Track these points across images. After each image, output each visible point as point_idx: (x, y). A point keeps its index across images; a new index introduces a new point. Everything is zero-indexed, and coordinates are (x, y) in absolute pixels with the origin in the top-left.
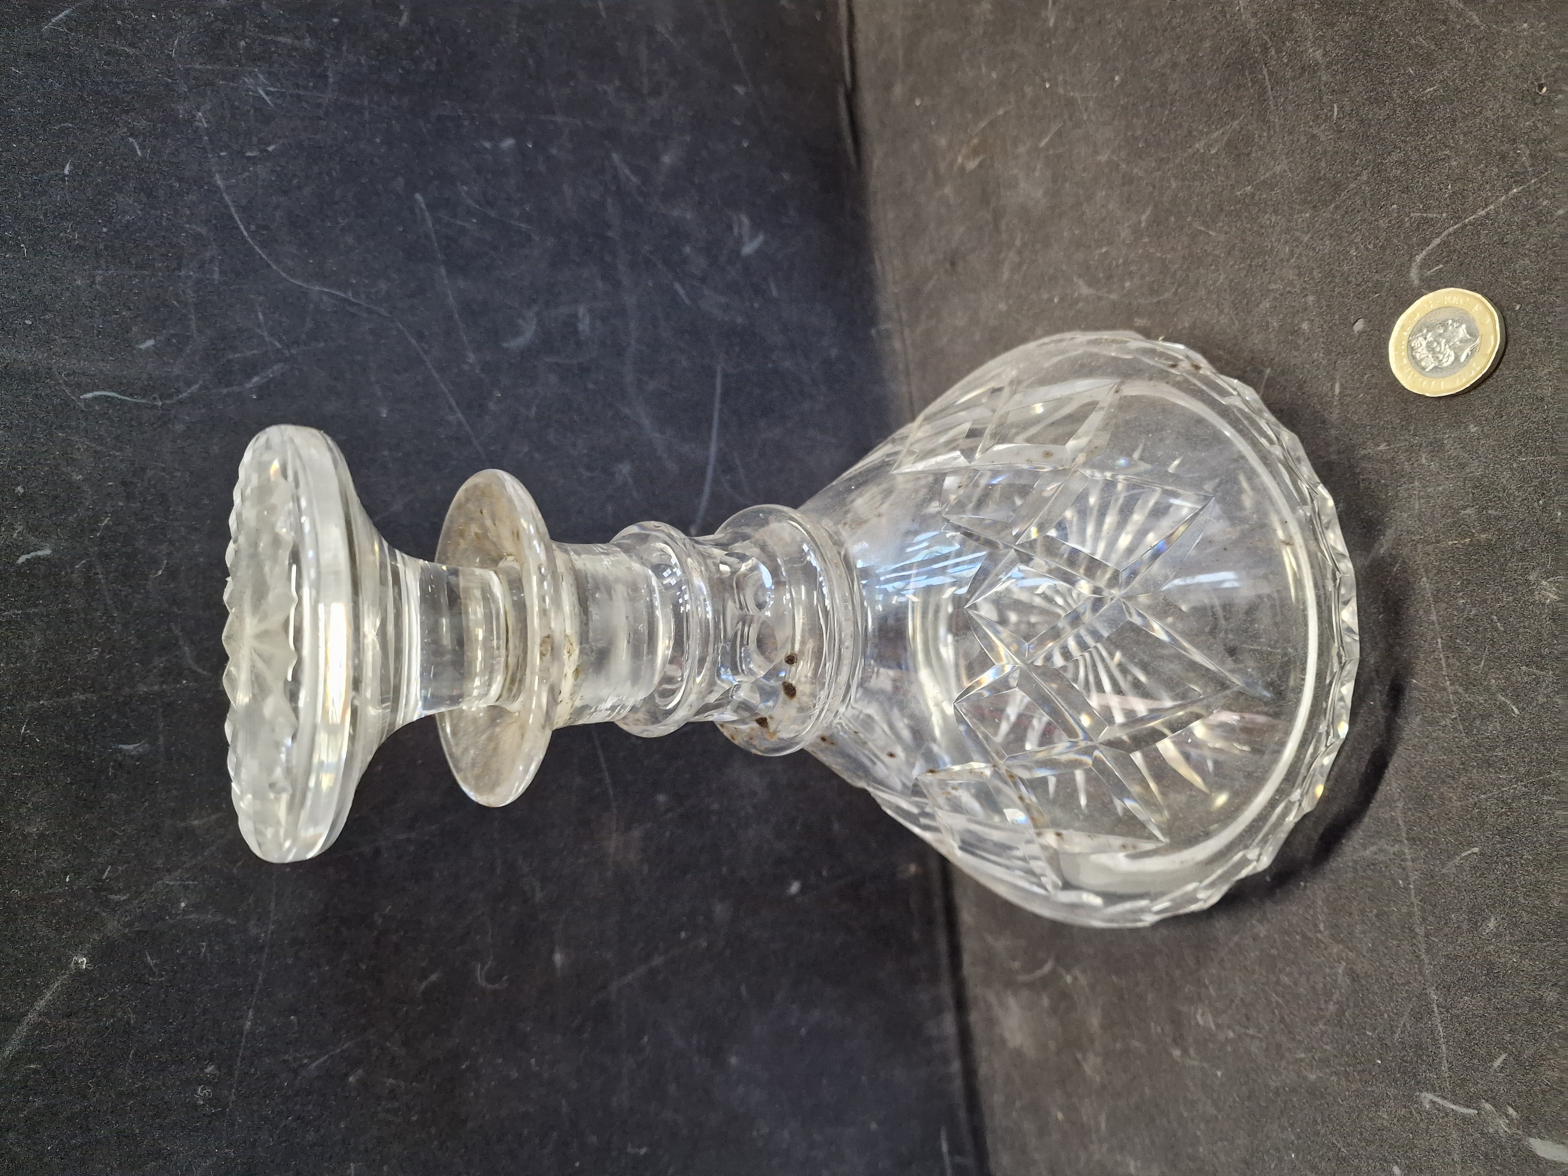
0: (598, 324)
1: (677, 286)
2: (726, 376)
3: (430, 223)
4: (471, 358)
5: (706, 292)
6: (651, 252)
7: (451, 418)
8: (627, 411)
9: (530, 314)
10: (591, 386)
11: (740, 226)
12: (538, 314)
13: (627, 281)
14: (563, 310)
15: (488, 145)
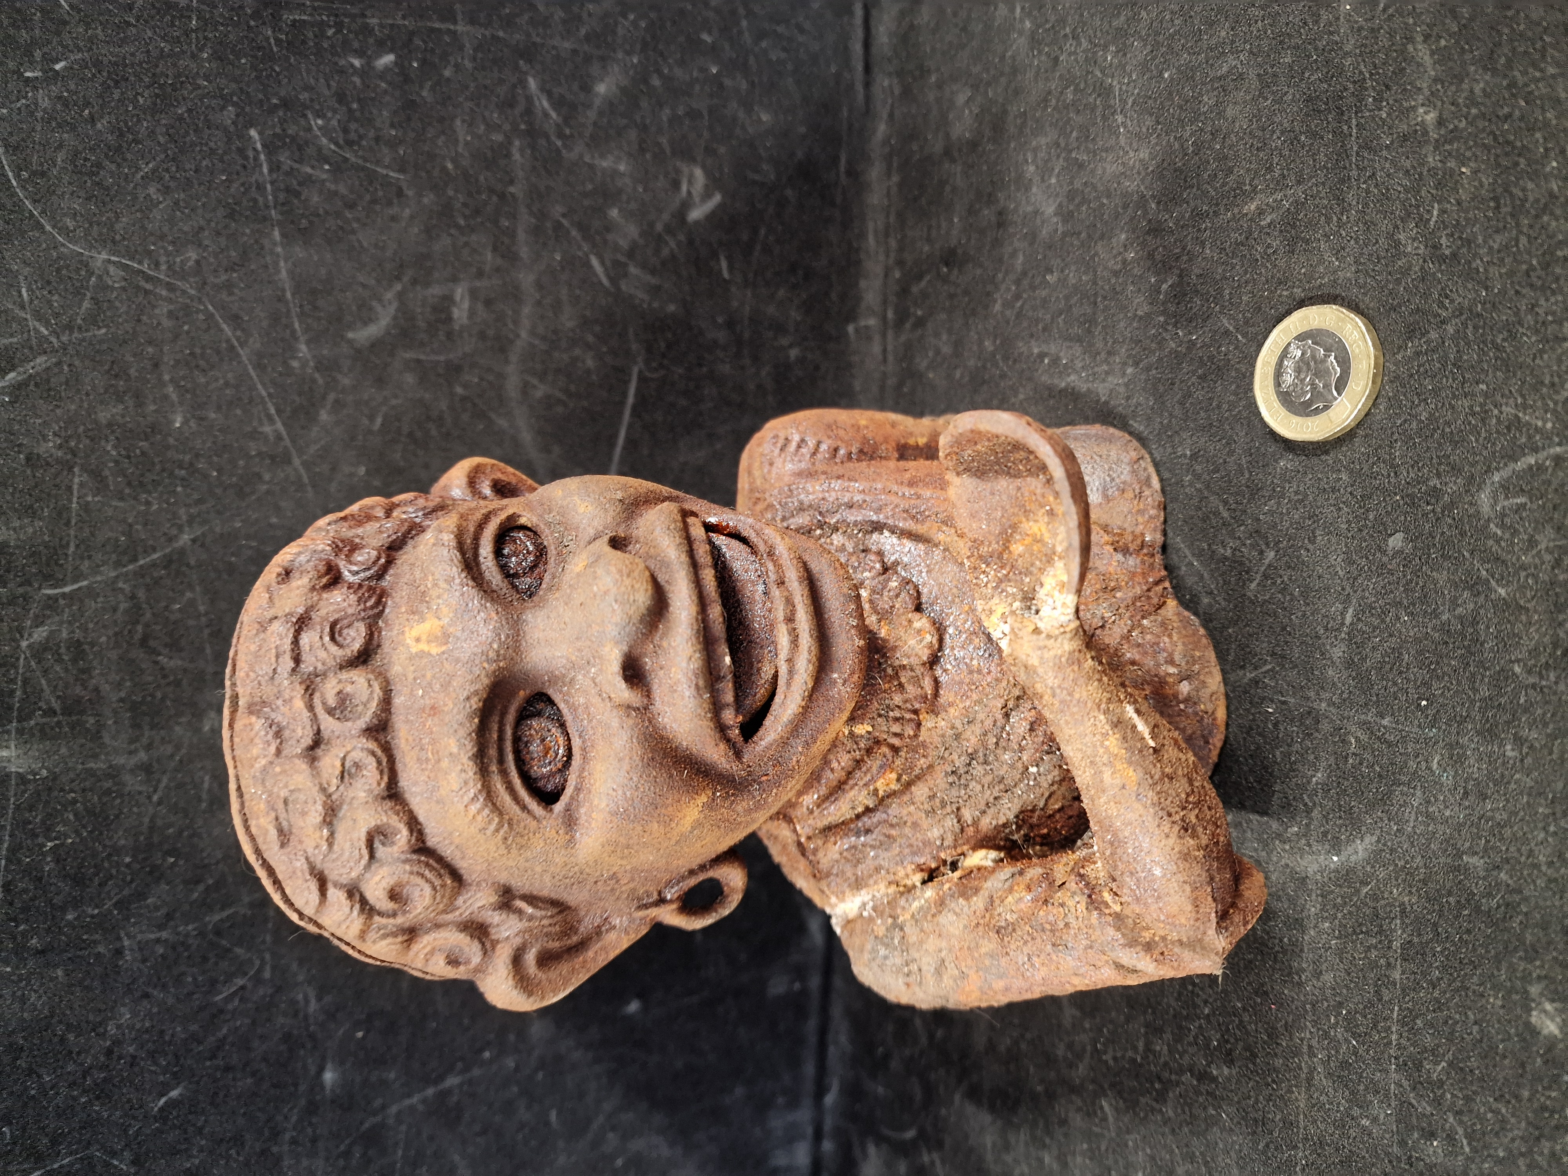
0: (480, 307)
1: (595, 262)
2: (642, 379)
3: (265, 170)
4: (303, 349)
5: (633, 270)
6: (564, 215)
7: (267, 429)
8: (503, 423)
9: (389, 295)
10: (459, 390)
11: (690, 183)
12: (400, 295)
13: (524, 252)
14: (436, 290)
15: (357, 63)
